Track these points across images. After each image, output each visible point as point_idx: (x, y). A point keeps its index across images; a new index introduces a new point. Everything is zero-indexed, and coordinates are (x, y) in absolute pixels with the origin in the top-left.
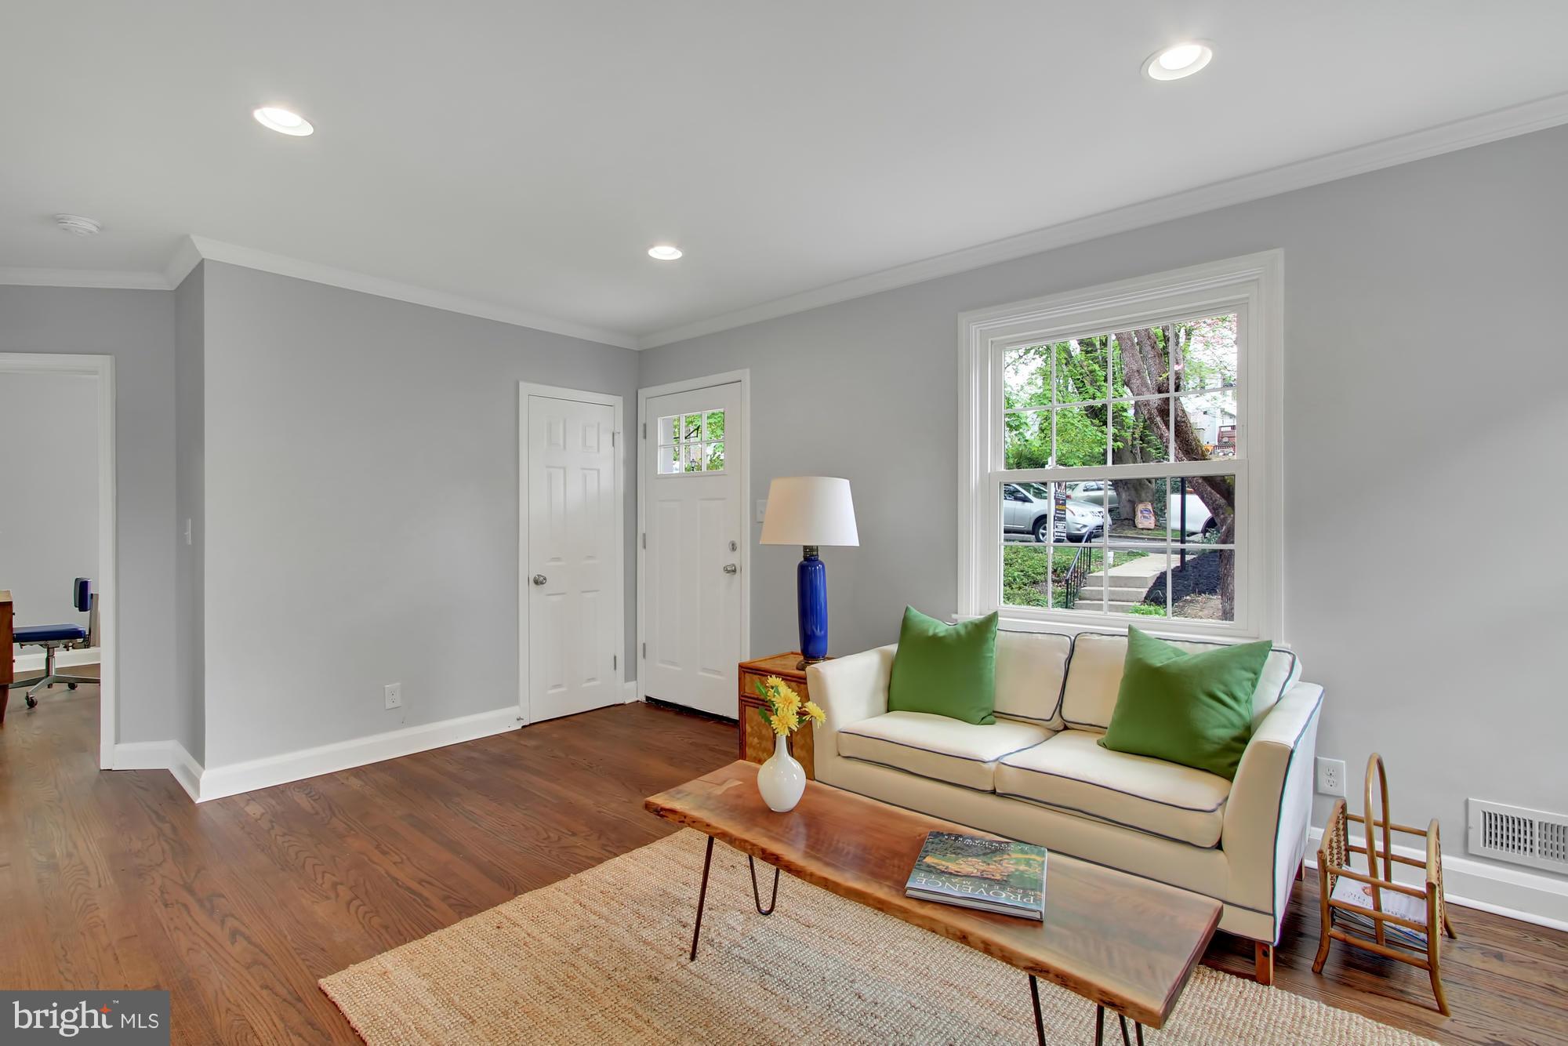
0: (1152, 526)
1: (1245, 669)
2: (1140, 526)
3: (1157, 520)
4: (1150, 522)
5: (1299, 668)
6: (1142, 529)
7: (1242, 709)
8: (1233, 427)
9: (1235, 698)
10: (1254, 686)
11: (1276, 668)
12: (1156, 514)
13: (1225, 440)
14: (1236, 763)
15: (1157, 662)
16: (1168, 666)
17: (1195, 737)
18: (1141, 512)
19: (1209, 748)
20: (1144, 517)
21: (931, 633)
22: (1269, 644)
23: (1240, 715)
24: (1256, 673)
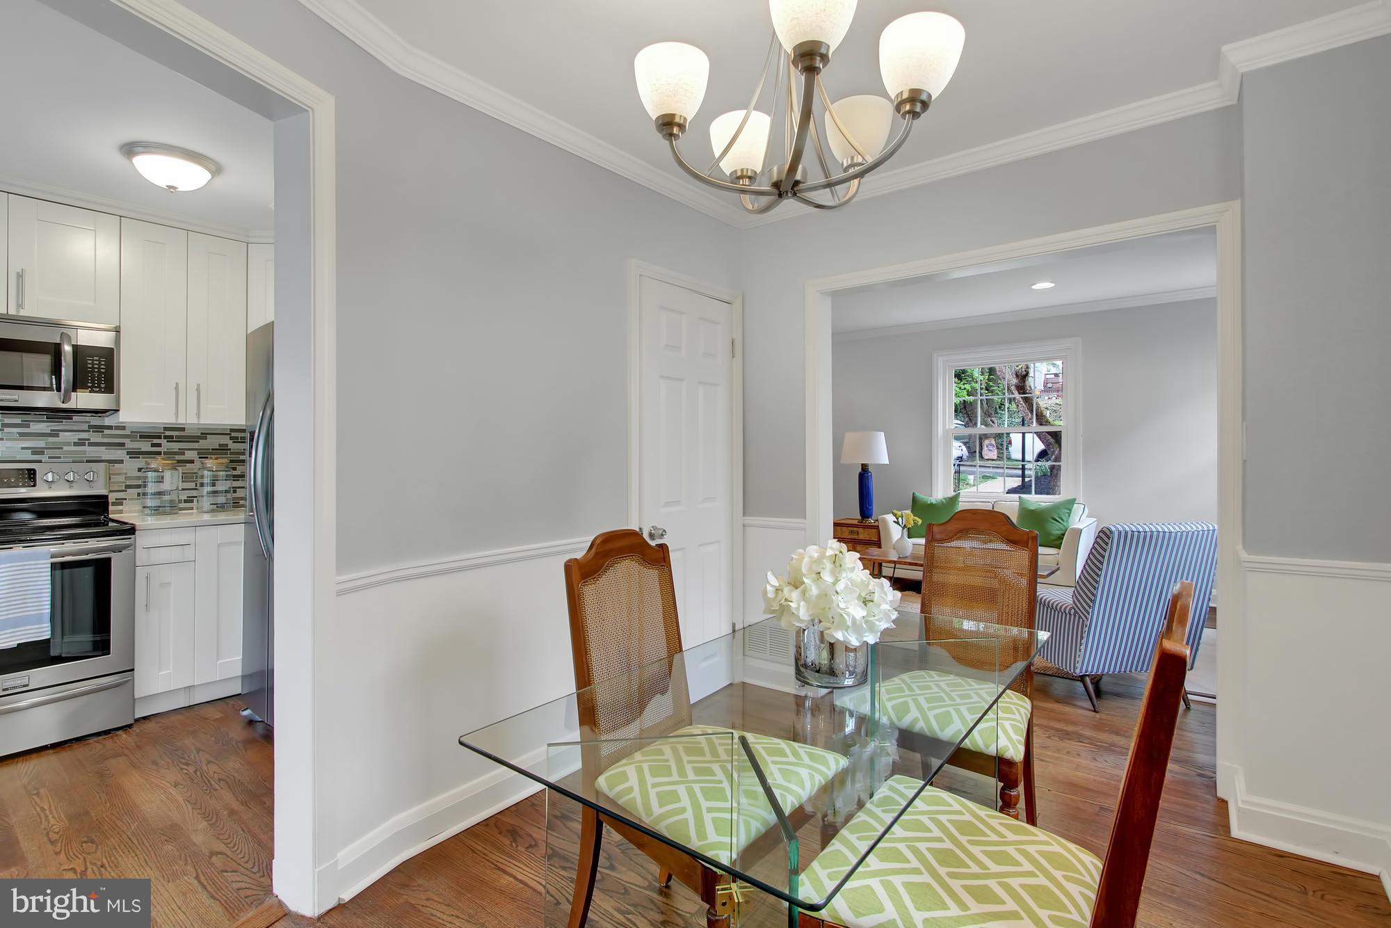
0: (995, 457)
1: (1065, 509)
2: (986, 457)
3: (999, 453)
4: (993, 454)
5: (1087, 510)
6: (988, 460)
7: (1065, 524)
8: (1056, 375)
9: (1063, 520)
10: (1069, 516)
11: (1077, 509)
12: (998, 448)
13: (1050, 385)
14: (1061, 543)
15: (1032, 508)
16: (1036, 509)
17: (1048, 534)
18: (987, 446)
19: (1053, 538)
20: (989, 450)
21: (929, 502)
22: (1075, 499)
23: (1064, 526)
24: (1070, 510)
